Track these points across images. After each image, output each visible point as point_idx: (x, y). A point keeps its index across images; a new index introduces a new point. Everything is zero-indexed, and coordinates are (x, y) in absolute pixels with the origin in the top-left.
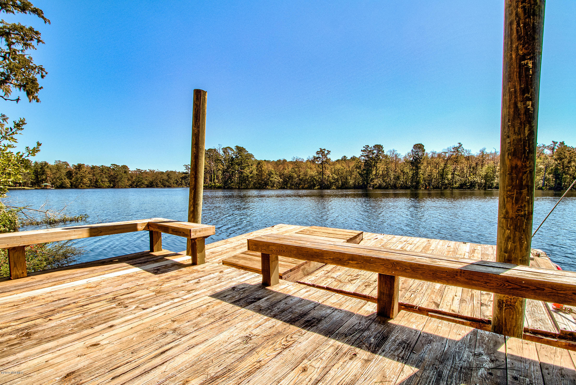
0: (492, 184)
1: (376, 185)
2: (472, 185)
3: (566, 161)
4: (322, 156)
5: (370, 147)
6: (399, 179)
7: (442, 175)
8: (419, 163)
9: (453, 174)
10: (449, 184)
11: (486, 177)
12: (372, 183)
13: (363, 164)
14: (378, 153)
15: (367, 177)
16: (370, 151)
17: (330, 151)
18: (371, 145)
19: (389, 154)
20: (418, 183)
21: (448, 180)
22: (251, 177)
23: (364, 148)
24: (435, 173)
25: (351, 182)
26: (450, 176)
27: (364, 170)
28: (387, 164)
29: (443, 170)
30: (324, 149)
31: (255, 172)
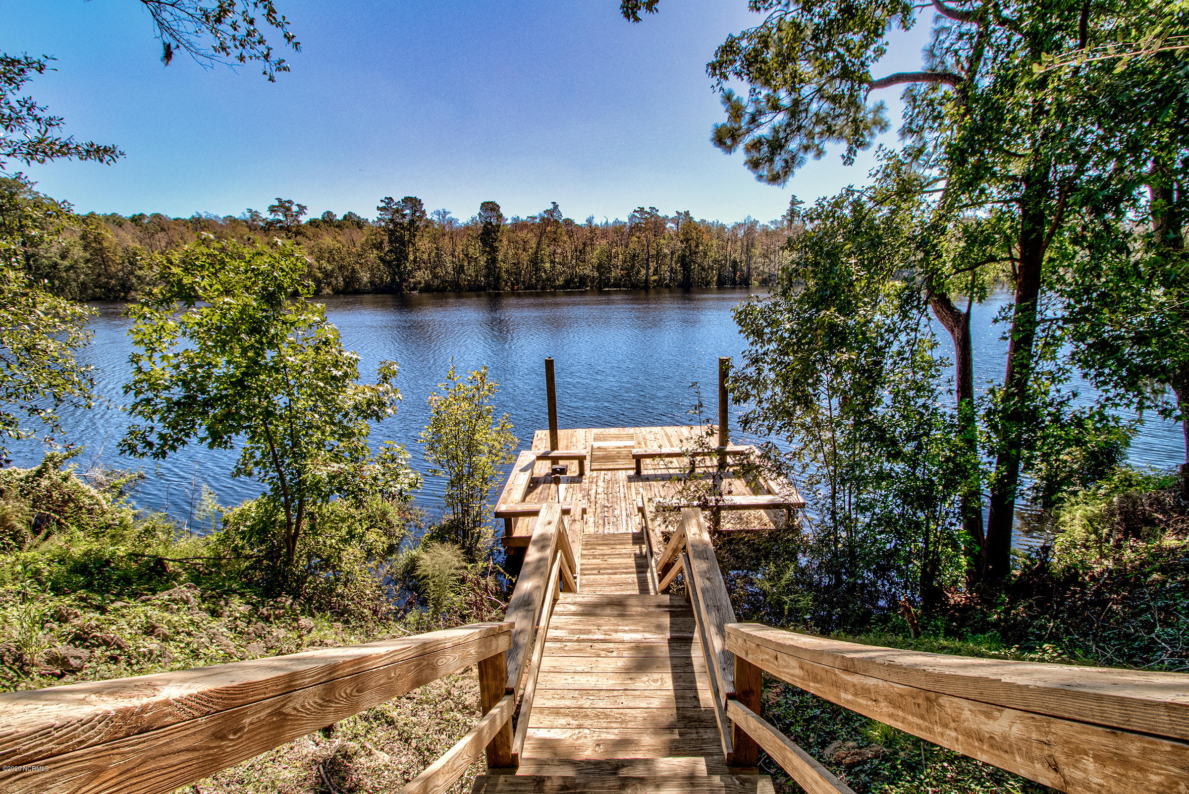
0: (609, 279)
1: (420, 283)
2: (583, 280)
3: (693, 244)
4: (286, 216)
5: (396, 201)
6: (463, 271)
7: (535, 262)
8: (495, 240)
9: (552, 262)
10: (548, 279)
11: (599, 267)
12: (412, 280)
13: (386, 238)
14: (413, 214)
15: (398, 266)
16: (397, 211)
17: (305, 207)
18: (398, 198)
19: (435, 218)
20: (498, 278)
21: (545, 272)
22: (68, 269)
23: (383, 204)
24: (525, 258)
25: (365, 277)
26: (548, 265)
27: (390, 251)
28: (434, 239)
29: (536, 253)
30: (289, 202)
31: (78, 252)
